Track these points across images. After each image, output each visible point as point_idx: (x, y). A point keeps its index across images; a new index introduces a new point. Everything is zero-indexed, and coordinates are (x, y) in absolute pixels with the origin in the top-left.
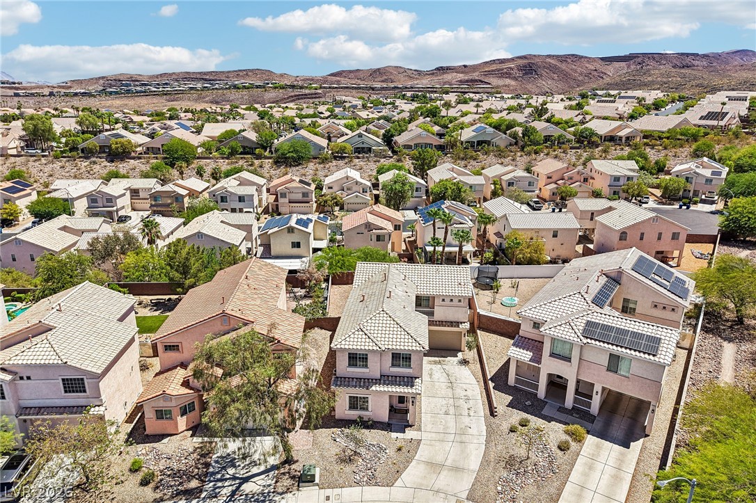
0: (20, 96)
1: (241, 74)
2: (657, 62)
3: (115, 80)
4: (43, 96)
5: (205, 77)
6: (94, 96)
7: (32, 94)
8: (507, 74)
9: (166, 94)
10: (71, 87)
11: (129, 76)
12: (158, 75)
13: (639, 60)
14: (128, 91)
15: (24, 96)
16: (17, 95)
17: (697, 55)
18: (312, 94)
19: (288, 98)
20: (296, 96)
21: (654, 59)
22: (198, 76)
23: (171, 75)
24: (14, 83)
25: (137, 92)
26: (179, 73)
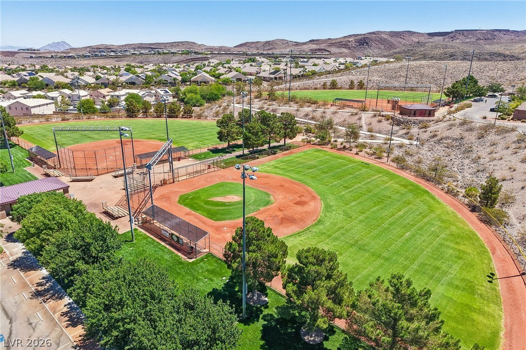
0: (33, 58)
1: (174, 44)
2: (465, 36)
3: (97, 48)
4: (47, 58)
5: (151, 46)
6: (75, 58)
7: (41, 57)
8: (345, 46)
9: (116, 57)
10: (69, 53)
11: (105, 46)
12: (123, 45)
13: (452, 35)
14: (96, 55)
15: (34, 58)
16: (31, 57)
17: (508, 31)
18: (202, 58)
19: (186, 60)
20: (192, 59)
21: (463, 34)
22: (147, 46)
23: (131, 45)
24: (34, 50)
25: (101, 56)
26: (136, 44)
